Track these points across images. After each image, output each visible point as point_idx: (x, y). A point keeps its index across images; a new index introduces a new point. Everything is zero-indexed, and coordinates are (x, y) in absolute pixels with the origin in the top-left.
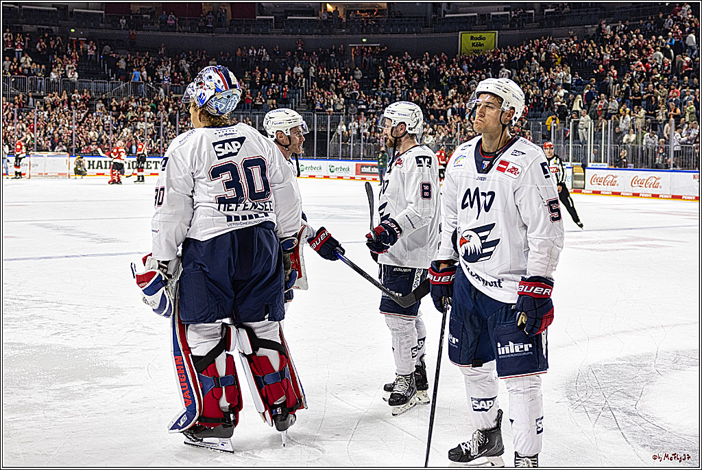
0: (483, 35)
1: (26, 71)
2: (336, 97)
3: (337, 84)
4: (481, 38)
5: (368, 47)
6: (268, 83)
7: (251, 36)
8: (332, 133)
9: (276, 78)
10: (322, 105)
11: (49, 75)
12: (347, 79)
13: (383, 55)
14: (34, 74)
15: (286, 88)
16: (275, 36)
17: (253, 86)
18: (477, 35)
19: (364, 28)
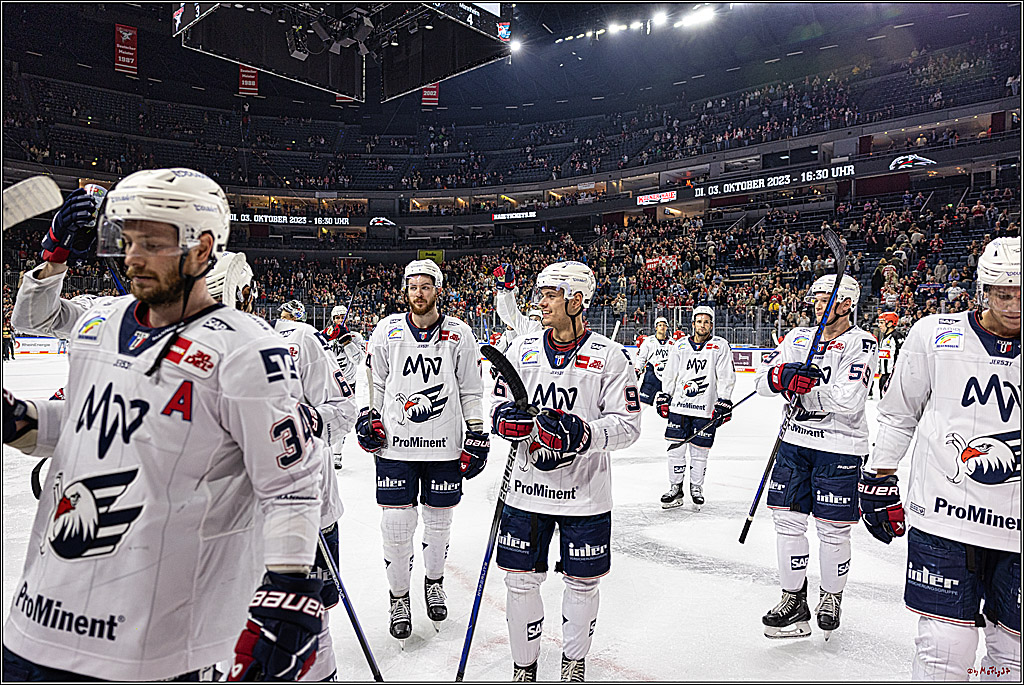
0: (435, 252)
1: (82, 272)
2: (329, 295)
3: (330, 285)
4: (433, 254)
5: (354, 260)
6: (279, 285)
7: (265, 250)
8: (327, 321)
9: (285, 281)
10: (319, 300)
11: (103, 276)
12: (338, 282)
13: (366, 265)
14: (89, 275)
15: (292, 289)
16: (284, 250)
17: (267, 286)
18: (430, 252)
19: (350, 246)
